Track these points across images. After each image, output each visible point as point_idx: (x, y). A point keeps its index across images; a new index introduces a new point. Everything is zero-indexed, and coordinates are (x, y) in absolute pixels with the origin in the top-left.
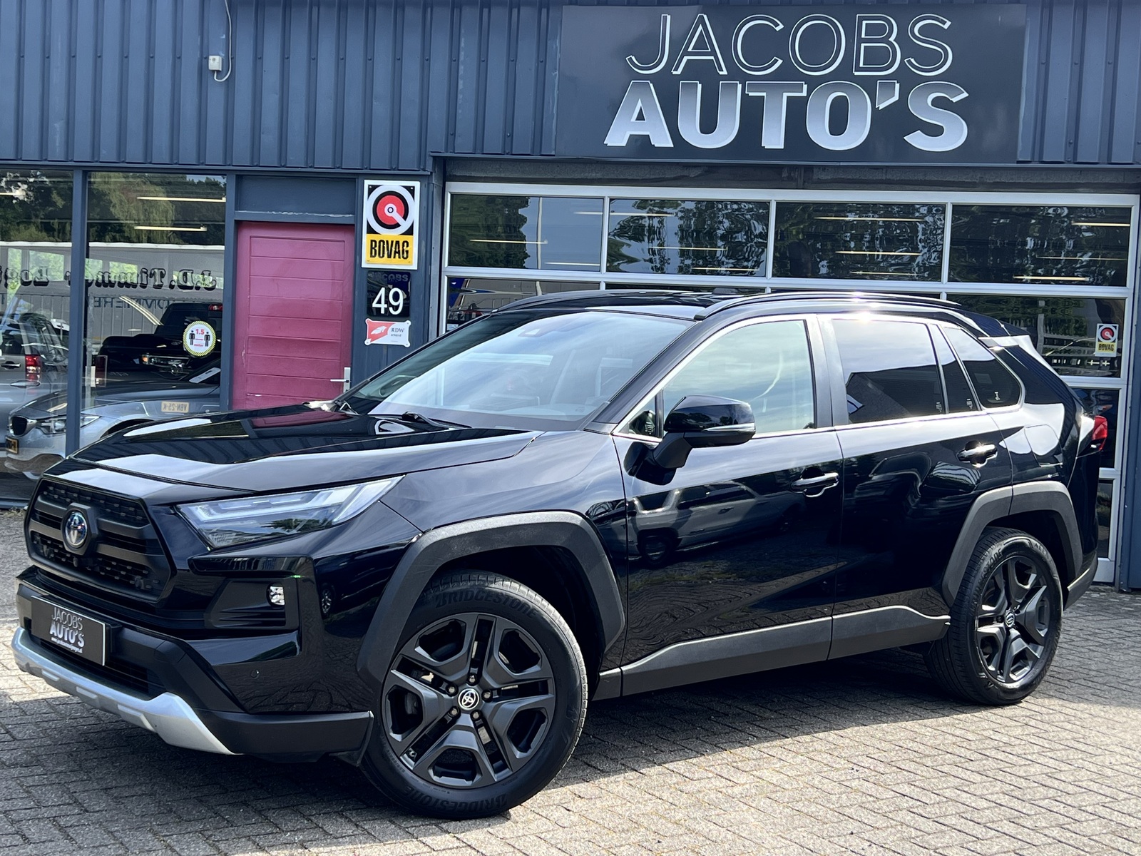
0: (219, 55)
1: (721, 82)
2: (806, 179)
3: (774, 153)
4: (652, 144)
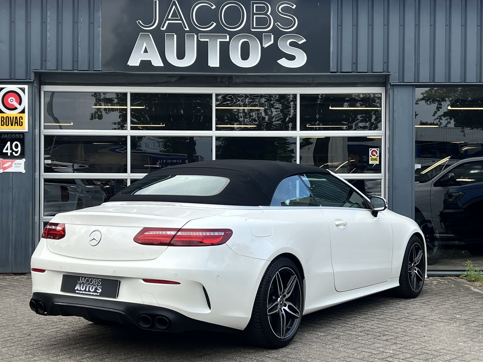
1: (186, 34)
2: (230, 81)
3: (214, 69)
4: (153, 65)
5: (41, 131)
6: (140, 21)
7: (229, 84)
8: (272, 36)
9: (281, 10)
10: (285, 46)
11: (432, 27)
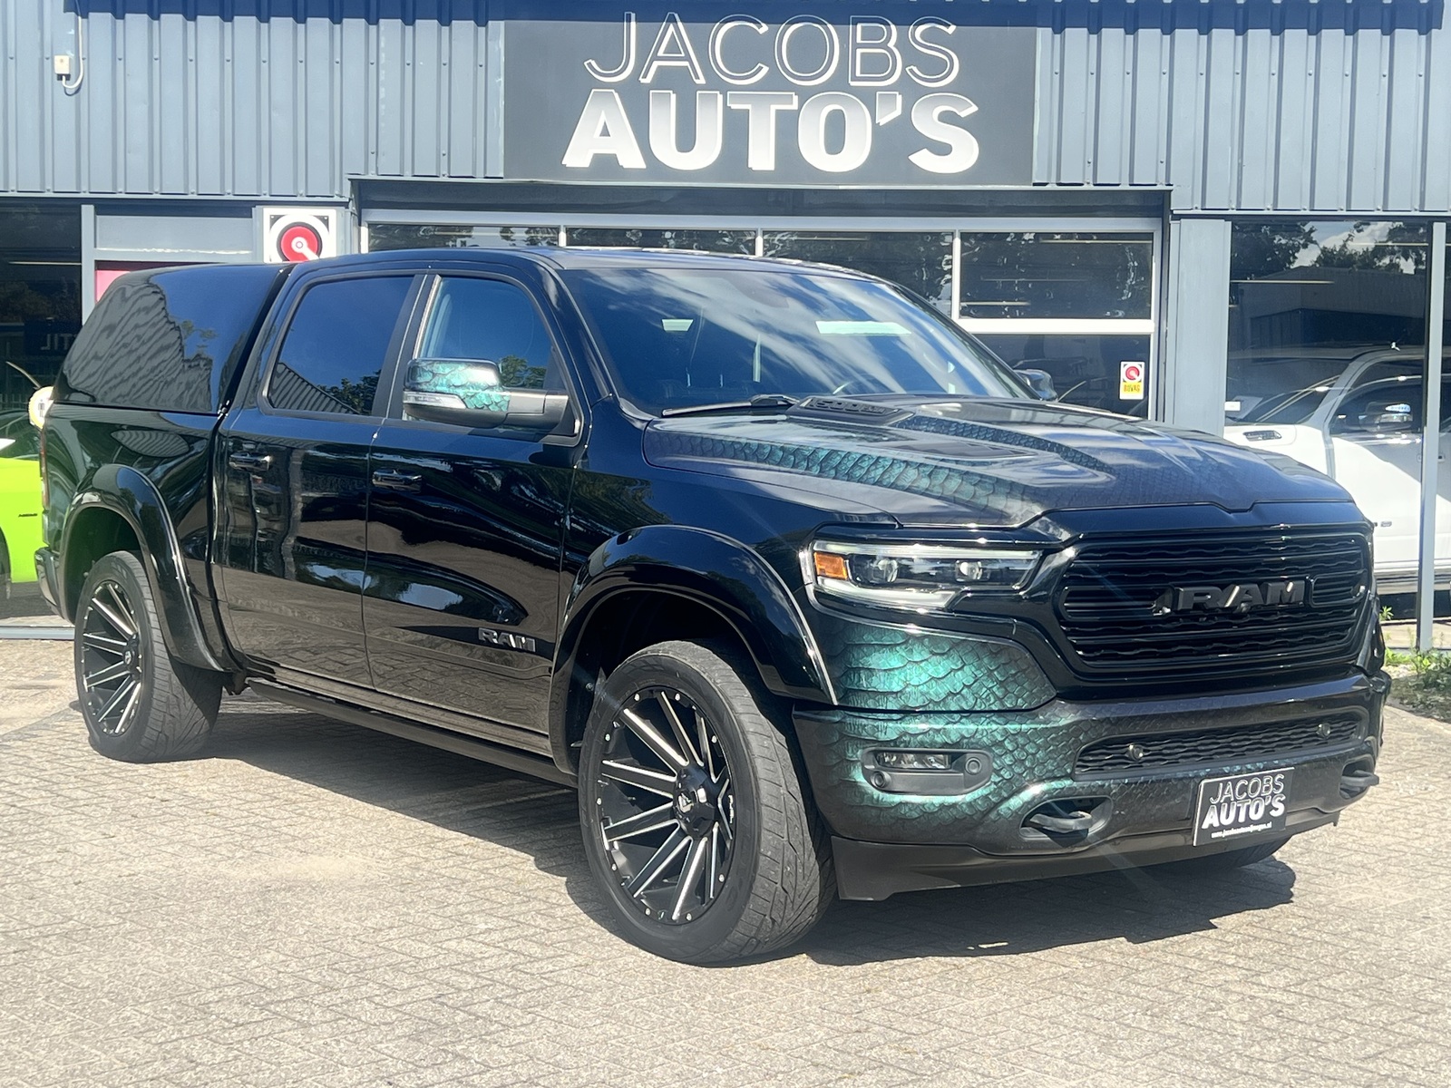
0: (66, 54)
1: (698, 92)
2: (796, 203)
3: (763, 175)
4: (621, 164)
6: (593, 63)
7: (794, 207)
8: (899, 98)
9: (922, 36)
10: (927, 121)
11: (1276, 77)
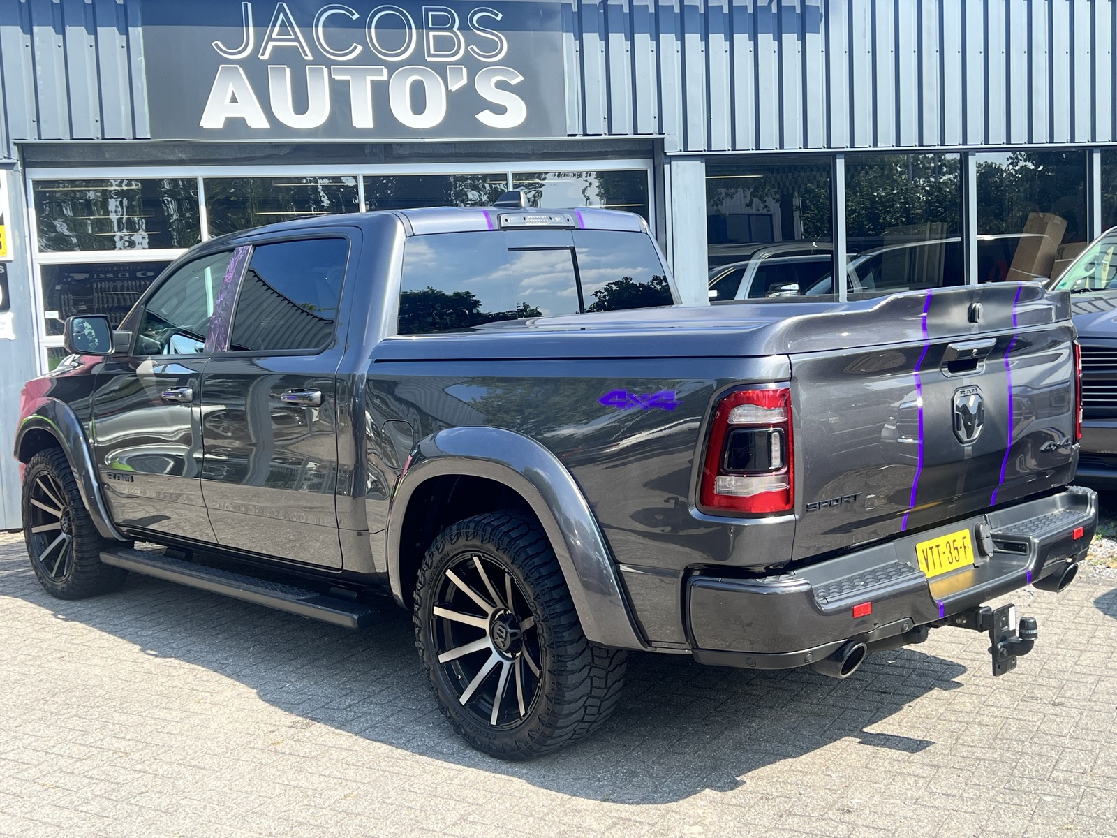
1: (307, 66)
2: (387, 153)
3: (364, 132)
4: (249, 125)
5: (33, 258)
6: (220, 44)
7: (385, 157)
8: (465, 70)
9: (478, 21)
10: (486, 89)
11: (728, 54)
